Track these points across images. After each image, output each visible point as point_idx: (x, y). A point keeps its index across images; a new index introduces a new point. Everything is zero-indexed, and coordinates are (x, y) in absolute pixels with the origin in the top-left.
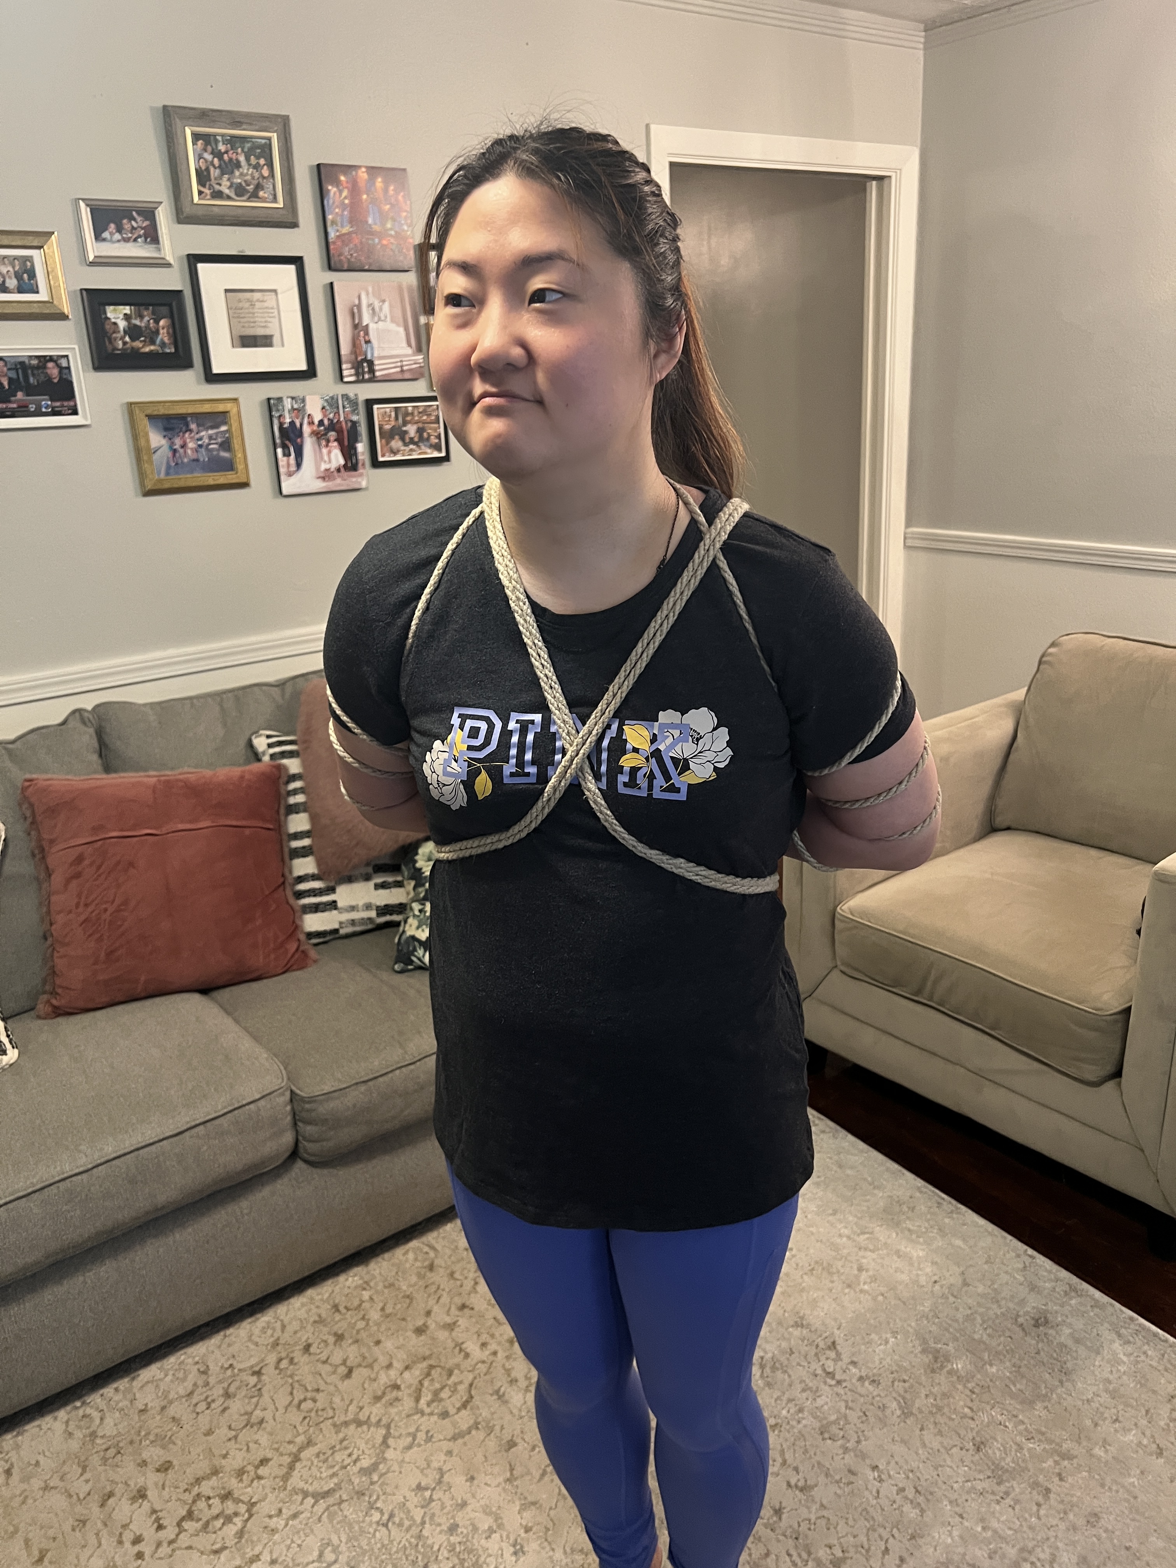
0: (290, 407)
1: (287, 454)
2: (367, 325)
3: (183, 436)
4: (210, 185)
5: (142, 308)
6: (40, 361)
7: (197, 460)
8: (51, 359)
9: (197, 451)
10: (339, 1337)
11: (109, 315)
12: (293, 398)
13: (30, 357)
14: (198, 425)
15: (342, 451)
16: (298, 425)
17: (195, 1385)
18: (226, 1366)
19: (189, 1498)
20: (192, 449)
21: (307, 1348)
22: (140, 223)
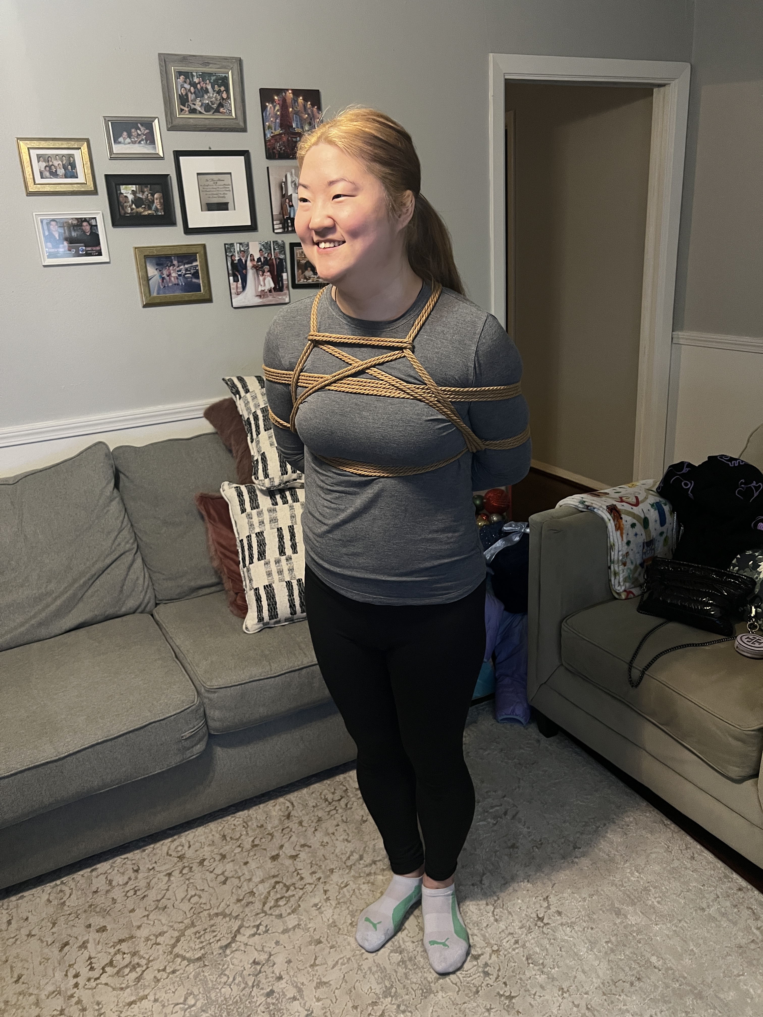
0: (238, 250)
1: (236, 281)
2: (291, 195)
3: (169, 269)
4: (188, 105)
5: (143, 186)
6: (78, 222)
7: (178, 284)
8: (85, 220)
9: (177, 279)
10: (223, 857)
11: (122, 191)
12: (240, 244)
13: (72, 218)
14: (178, 262)
15: (272, 278)
16: (244, 261)
17: (130, 879)
18: (151, 868)
19: (112, 951)
20: (174, 277)
21: (202, 862)
22: (143, 132)
